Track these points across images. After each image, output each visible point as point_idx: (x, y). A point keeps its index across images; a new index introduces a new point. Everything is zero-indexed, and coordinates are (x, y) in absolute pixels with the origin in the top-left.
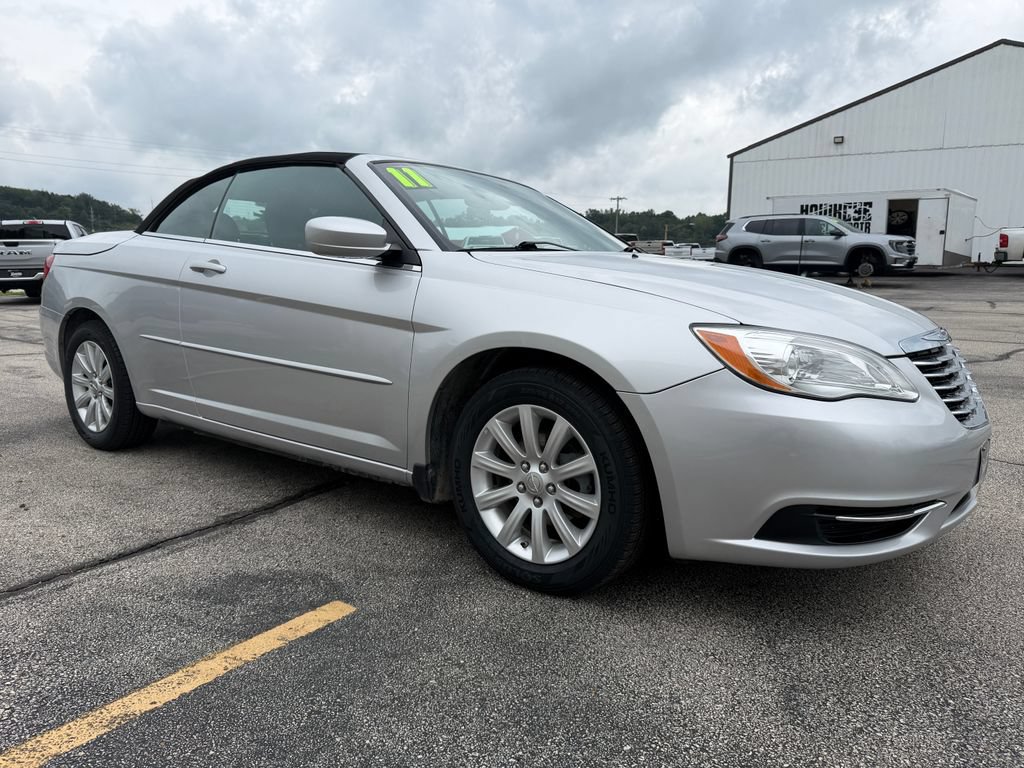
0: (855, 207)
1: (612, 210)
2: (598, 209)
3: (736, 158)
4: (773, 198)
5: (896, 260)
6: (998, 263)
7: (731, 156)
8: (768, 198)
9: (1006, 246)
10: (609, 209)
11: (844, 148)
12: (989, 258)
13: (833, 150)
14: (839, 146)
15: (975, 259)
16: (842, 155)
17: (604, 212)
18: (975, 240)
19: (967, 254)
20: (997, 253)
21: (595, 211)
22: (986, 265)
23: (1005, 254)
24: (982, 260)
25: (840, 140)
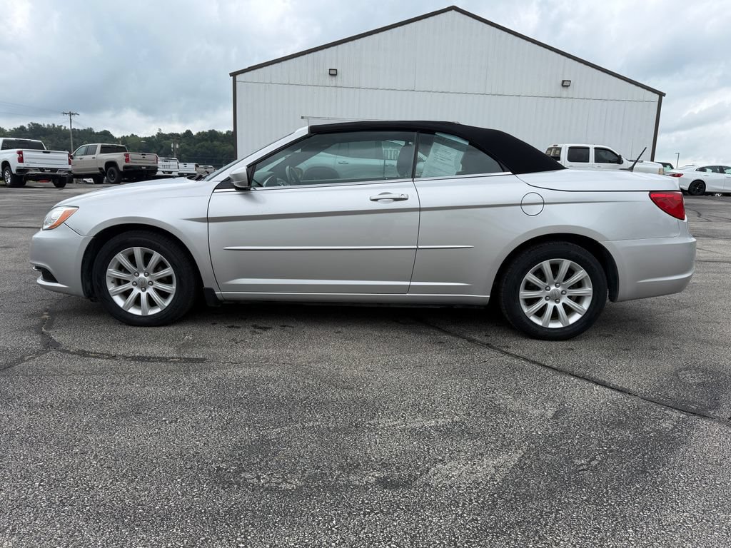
1: (54, 125)
3: (238, 77)
4: (309, 119)
7: (234, 75)
8: (302, 118)
10: (51, 125)
11: (337, 81)
13: (329, 80)
14: (334, 78)
16: (336, 87)
17: (46, 126)
21: (37, 124)
25: (334, 72)
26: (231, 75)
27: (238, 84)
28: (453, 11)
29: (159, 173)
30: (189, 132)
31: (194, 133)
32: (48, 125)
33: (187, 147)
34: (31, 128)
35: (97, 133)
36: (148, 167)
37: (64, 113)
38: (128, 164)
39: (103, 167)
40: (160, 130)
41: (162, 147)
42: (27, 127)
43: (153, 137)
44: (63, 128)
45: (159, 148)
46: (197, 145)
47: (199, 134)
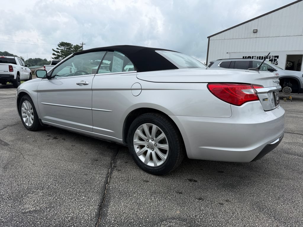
0: (270, 58)
4: (230, 53)
8: (227, 53)
25: (256, 31)
26: (208, 37)
27: (210, 41)
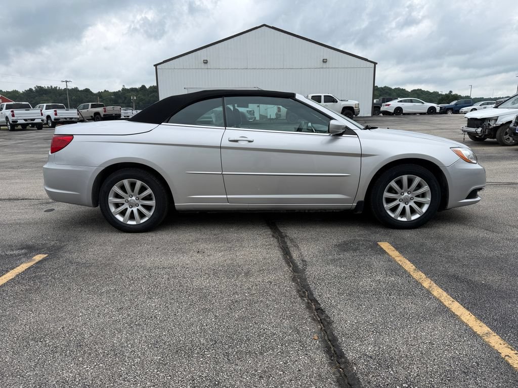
1: (51, 86)
2: (43, 86)
3: (158, 67)
5: (250, 119)
6: (276, 119)
7: (156, 66)
8: (185, 88)
9: (280, 112)
10: (50, 86)
11: (210, 66)
12: (274, 116)
13: (203, 66)
14: (206, 64)
15: (269, 117)
16: (207, 69)
17: (47, 88)
18: (268, 109)
19: (266, 115)
20: (277, 114)
21: (40, 87)
22: (272, 119)
23: (280, 115)
24: (271, 118)
25: (206, 62)
26: (154, 65)
27: (158, 70)
28: (264, 27)
29: (122, 117)
30: (143, 87)
31: (147, 87)
32: (48, 87)
33: (143, 97)
34: (36, 90)
35: (81, 91)
36: (116, 114)
37: (62, 81)
38: (105, 113)
39: (93, 116)
40: (124, 86)
41: (125, 98)
42: (34, 89)
43: (119, 91)
44: (58, 88)
45: (124, 99)
46: (150, 95)
47: (151, 87)
